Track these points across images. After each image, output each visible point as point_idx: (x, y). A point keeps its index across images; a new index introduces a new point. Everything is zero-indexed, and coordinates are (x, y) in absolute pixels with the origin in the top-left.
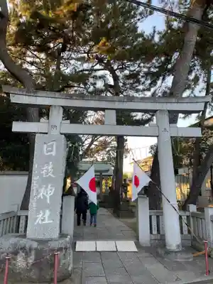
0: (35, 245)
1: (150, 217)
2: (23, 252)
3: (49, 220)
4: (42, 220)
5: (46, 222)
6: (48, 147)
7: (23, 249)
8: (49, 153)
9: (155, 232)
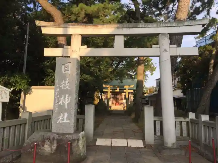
0: (56, 137)
1: (155, 122)
2: (49, 141)
3: (67, 120)
4: (62, 120)
5: (65, 121)
6: (65, 67)
7: (48, 139)
8: (66, 72)
9: (158, 134)
